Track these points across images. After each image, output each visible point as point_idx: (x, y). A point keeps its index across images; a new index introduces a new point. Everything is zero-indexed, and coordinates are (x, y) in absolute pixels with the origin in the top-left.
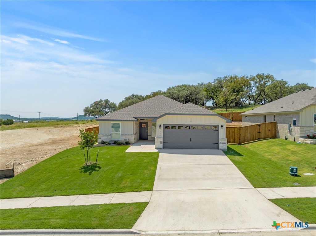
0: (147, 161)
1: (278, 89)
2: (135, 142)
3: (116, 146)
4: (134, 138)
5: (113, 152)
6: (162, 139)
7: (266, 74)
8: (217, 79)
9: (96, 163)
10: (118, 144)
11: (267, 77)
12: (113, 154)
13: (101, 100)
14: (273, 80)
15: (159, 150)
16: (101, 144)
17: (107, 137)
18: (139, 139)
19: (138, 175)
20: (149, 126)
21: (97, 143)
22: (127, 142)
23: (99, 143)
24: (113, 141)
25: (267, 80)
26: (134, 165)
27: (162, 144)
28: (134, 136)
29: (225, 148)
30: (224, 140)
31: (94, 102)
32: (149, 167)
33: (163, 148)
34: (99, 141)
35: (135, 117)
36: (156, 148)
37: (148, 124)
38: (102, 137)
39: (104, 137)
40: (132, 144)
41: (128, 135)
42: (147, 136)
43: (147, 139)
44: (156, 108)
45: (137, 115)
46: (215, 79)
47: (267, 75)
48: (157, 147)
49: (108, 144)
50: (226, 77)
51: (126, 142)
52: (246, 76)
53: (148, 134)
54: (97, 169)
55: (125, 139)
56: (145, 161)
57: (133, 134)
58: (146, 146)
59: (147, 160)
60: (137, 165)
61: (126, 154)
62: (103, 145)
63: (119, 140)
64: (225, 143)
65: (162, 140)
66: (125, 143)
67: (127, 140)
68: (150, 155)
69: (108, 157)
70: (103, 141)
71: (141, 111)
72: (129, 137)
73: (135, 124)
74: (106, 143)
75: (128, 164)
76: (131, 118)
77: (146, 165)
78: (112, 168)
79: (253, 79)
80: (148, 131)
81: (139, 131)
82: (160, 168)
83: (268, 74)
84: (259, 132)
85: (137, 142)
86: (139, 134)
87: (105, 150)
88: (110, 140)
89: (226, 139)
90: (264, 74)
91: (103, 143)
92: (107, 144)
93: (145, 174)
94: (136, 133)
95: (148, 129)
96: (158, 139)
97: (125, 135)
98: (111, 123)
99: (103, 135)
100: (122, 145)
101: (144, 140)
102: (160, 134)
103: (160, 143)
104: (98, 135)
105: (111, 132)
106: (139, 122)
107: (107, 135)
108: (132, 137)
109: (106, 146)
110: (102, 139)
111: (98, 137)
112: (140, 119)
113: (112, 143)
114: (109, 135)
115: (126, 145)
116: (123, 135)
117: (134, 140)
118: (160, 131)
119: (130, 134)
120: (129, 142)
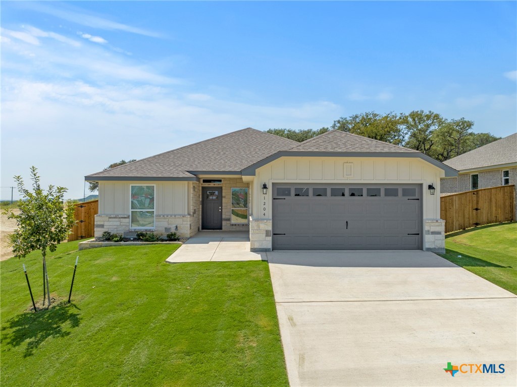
0: (236, 293)
1: (455, 135)
2: (192, 235)
3: (142, 245)
4: (190, 225)
5: (131, 262)
6: (270, 224)
7: (426, 112)
8: (339, 122)
9: (69, 301)
10: (147, 240)
11: (428, 117)
12: (129, 268)
13: (123, 161)
14: (441, 123)
15: (264, 254)
16: (103, 241)
17: (118, 223)
18: (201, 227)
19: (217, 354)
20: (225, 197)
21: (94, 239)
22: (172, 235)
23: (99, 239)
24: (135, 231)
25: (430, 122)
26: (195, 310)
27: (270, 238)
28: (189, 219)
29: (439, 246)
30: (437, 224)
31: (110, 165)
32: (249, 317)
33: (274, 249)
34: (98, 232)
35: (191, 170)
36: (254, 250)
37: (223, 191)
38: (106, 223)
39: (111, 223)
40: (186, 240)
41: (175, 216)
42: (221, 220)
43: (221, 228)
44: (243, 153)
45: (197, 167)
46: (335, 120)
47: (428, 113)
48: (257, 246)
49: (121, 241)
50: (357, 117)
51: (168, 236)
52: (393, 114)
53: (224, 217)
54: (66, 326)
55: (166, 225)
56: (231, 292)
57: (186, 213)
58: (223, 243)
59: (235, 289)
60: (206, 307)
61: (169, 268)
62: (106, 242)
63: (150, 230)
64: (439, 233)
65: (270, 228)
66: (166, 238)
67: (173, 231)
68: (244, 271)
69: (114, 279)
70: (109, 233)
71: (207, 158)
72: (178, 222)
73: (192, 190)
74: (116, 237)
75: (174, 306)
76: (181, 173)
77: (238, 308)
78: (117, 323)
79: (404, 121)
80: (221, 209)
81: (201, 210)
82: (291, 319)
83: (430, 112)
84: (477, 209)
85: (196, 234)
86: (201, 217)
87: (109, 256)
88: (127, 229)
89: (443, 222)
90: (423, 112)
91: (108, 237)
92: (118, 241)
93: (241, 351)
94: (194, 213)
95: (223, 205)
96: (259, 222)
97: (165, 216)
98: (131, 185)
99: (110, 218)
100: (157, 244)
101: (212, 230)
102: (265, 209)
103: (264, 235)
104: (95, 218)
105: (131, 210)
106: (202, 187)
107: (119, 218)
108: (185, 223)
109: (114, 246)
110: (105, 227)
111: (95, 223)
112: (203, 180)
113: (132, 239)
114: (124, 216)
115: (170, 244)
116: (162, 216)
117: (191, 229)
118: (265, 201)
119: (180, 215)
120: (178, 234)
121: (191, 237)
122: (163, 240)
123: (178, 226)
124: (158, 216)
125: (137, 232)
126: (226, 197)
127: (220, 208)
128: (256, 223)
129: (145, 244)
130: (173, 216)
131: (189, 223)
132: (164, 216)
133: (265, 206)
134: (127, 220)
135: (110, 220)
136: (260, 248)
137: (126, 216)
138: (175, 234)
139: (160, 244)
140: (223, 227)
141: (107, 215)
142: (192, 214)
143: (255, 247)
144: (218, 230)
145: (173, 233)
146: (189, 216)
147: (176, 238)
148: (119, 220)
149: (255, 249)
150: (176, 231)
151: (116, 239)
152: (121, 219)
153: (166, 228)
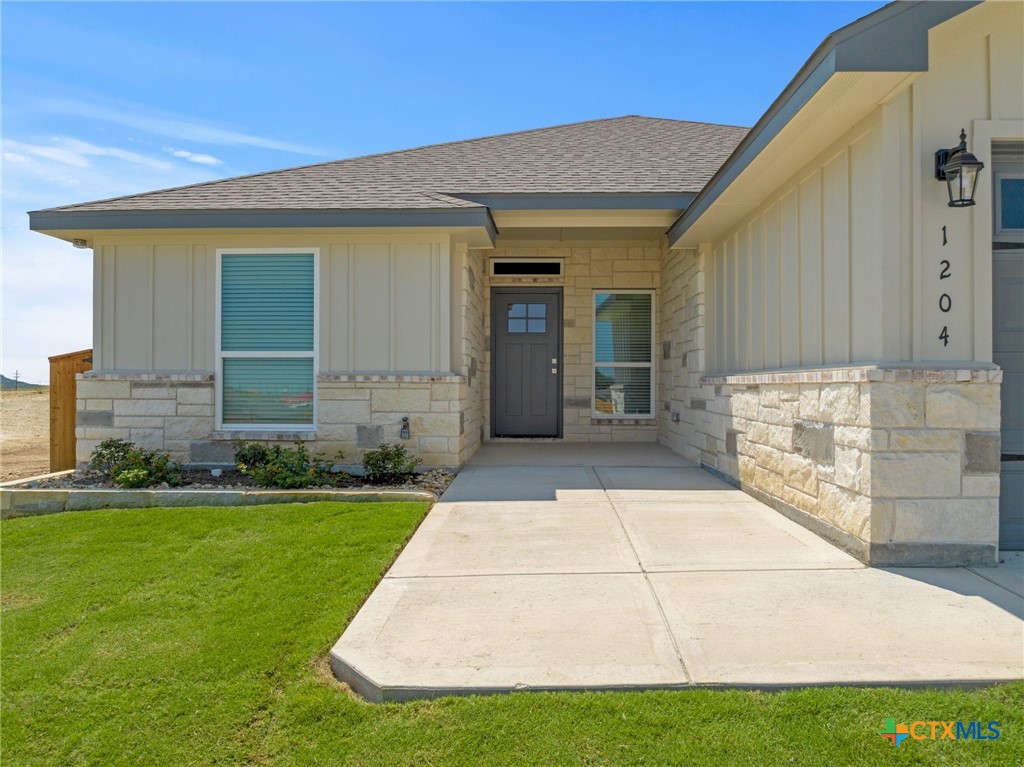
2: (465, 457)
4: (461, 418)
17: (168, 408)
20: (572, 324)
22: (386, 456)
34: (91, 445)
37: (567, 302)
38: (120, 408)
39: (140, 408)
41: (399, 377)
42: (561, 403)
43: (558, 434)
51: (369, 460)
53: (568, 392)
55: (364, 418)
57: (446, 367)
63: (298, 440)
65: (988, 419)
66: (361, 471)
67: (391, 438)
72: (411, 401)
80: (560, 366)
86: (487, 393)
88: (204, 429)
92: (138, 484)
94: (472, 372)
95: (567, 350)
96: (919, 384)
97: (360, 378)
98: (220, 252)
99: (136, 385)
100: (316, 498)
101: (528, 440)
102: (946, 304)
103: (957, 462)
104: (79, 385)
105: (220, 354)
106: (492, 288)
107: (173, 385)
108: (437, 406)
109: (121, 506)
110: (117, 421)
111: (80, 406)
112: (496, 265)
113: (216, 473)
114: (190, 379)
115: (377, 499)
116: (344, 378)
117: (462, 431)
118: (946, 253)
119: (421, 375)
120: (412, 451)
121: (463, 467)
122: (343, 481)
123: (412, 418)
124: (331, 377)
125: (241, 443)
126: (578, 324)
127: (554, 361)
128: (907, 386)
129: (258, 501)
130: (392, 379)
131: (456, 406)
132: (352, 378)
133: (945, 286)
134: (204, 394)
135: (137, 392)
136: (929, 547)
137: (198, 378)
138: (399, 453)
139: (328, 498)
140: (566, 429)
141: (123, 376)
142: (465, 370)
143: (900, 537)
144: (550, 440)
145: (391, 448)
146: (457, 379)
147: (402, 469)
148: (172, 392)
149: (900, 547)
150: (401, 442)
151: (130, 475)
152: (181, 390)
153: (361, 429)
